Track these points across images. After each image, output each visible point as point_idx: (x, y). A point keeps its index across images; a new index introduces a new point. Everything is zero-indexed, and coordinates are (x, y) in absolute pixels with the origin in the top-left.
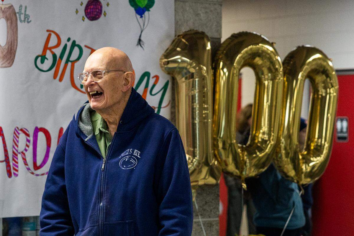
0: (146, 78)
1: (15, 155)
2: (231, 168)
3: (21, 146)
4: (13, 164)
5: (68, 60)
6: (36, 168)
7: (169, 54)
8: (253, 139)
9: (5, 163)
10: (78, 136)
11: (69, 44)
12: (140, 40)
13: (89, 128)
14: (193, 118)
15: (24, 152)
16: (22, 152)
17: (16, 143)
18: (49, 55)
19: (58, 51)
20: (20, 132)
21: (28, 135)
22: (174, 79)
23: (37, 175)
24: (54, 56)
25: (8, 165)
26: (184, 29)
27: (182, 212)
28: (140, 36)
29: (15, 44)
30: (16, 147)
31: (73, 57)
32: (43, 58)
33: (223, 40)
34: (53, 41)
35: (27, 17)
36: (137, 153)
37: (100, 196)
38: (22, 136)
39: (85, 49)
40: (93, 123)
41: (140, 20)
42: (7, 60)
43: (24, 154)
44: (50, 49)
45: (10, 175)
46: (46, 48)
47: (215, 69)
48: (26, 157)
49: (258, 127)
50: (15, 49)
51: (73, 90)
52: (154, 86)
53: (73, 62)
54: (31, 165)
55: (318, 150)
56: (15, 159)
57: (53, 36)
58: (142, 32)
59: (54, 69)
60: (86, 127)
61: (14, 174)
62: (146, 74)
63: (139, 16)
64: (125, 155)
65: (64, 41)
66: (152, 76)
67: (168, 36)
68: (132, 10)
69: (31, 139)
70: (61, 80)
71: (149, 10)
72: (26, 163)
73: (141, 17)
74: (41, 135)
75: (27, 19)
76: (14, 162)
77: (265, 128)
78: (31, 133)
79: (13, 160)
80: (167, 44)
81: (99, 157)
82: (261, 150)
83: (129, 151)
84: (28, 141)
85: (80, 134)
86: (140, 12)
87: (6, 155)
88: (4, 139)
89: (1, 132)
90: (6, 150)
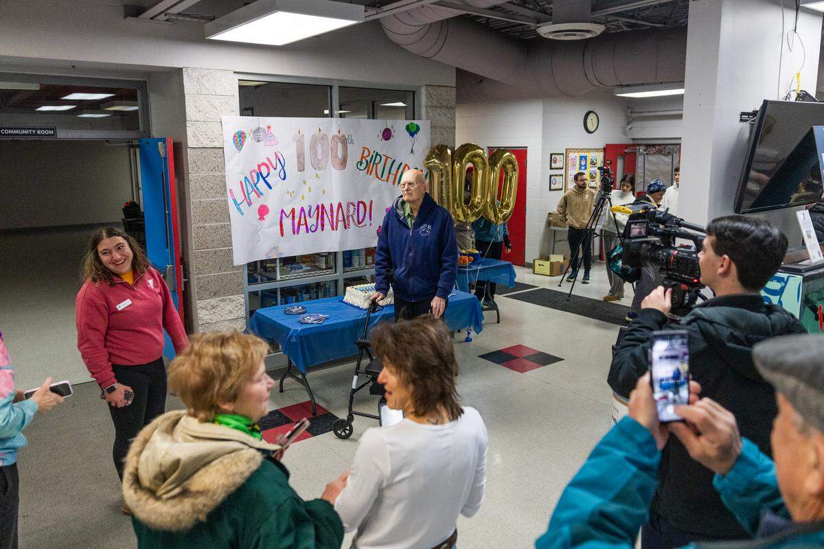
1: (348, 217)
2: (462, 218)
3: (351, 214)
5: (374, 163)
6: (359, 223)
7: (428, 158)
8: (473, 202)
9: (343, 222)
10: (396, 217)
11: (375, 154)
12: (412, 150)
13: (402, 212)
14: (442, 193)
17: (348, 211)
18: (364, 161)
19: (369, 159)
21: (355, 206)
22: (430, 172)
23: (360, 227)
24: (367, 161)
25: (345, 223)
26: (436, 144)
27: (453, 259)
28: (412, 148)
29: (347, 156)
30: (349, 213)
31: (377, 161)
32: (361, 163)
33: (456, 149)
34: (366, 153)
35: (352, 140)
36: (429, 227)
37: (410, 250)
38: (351, 207)
39: (383, 156)
40: (404, 209)
41: (412, 139)
42: (343, 165)
43: (353, 216)
44: (365, 158)
45: (346, 228)
46: (362, 157)
47: (453, 165)
49: (476, 195)
50: (346, 158)
51: (377, 179)
53: (377, 164)
54: (356, 221)
55: (507, 206)
56: (348, 219)
57: (366, 150)
58: (413, 146)
59: (367, 169)
60: (400, 212)
61: (348, 227)
63: (411, 137)
64: (423, 228)
65: (372, 153)
67: (427, 148)
68: (407, 134)
69: (356, 207)
70: (370, 174)
71: (417, 134)
72: (354, 221)
73: (413, 137)
74: (361, 205)
75: (352, 142)
76: (348, 221)
77: (479, 196)
78: (356, 204)
80: (427, 152)
81: (408, 228)
82: (477, 208)
83: (425, 225)
84: (355, 209)
85: (397, 215)
86: (412, 134)
87: (344, 218)
88: (342, 209)
89: (340, 205)
90: (343, 215)
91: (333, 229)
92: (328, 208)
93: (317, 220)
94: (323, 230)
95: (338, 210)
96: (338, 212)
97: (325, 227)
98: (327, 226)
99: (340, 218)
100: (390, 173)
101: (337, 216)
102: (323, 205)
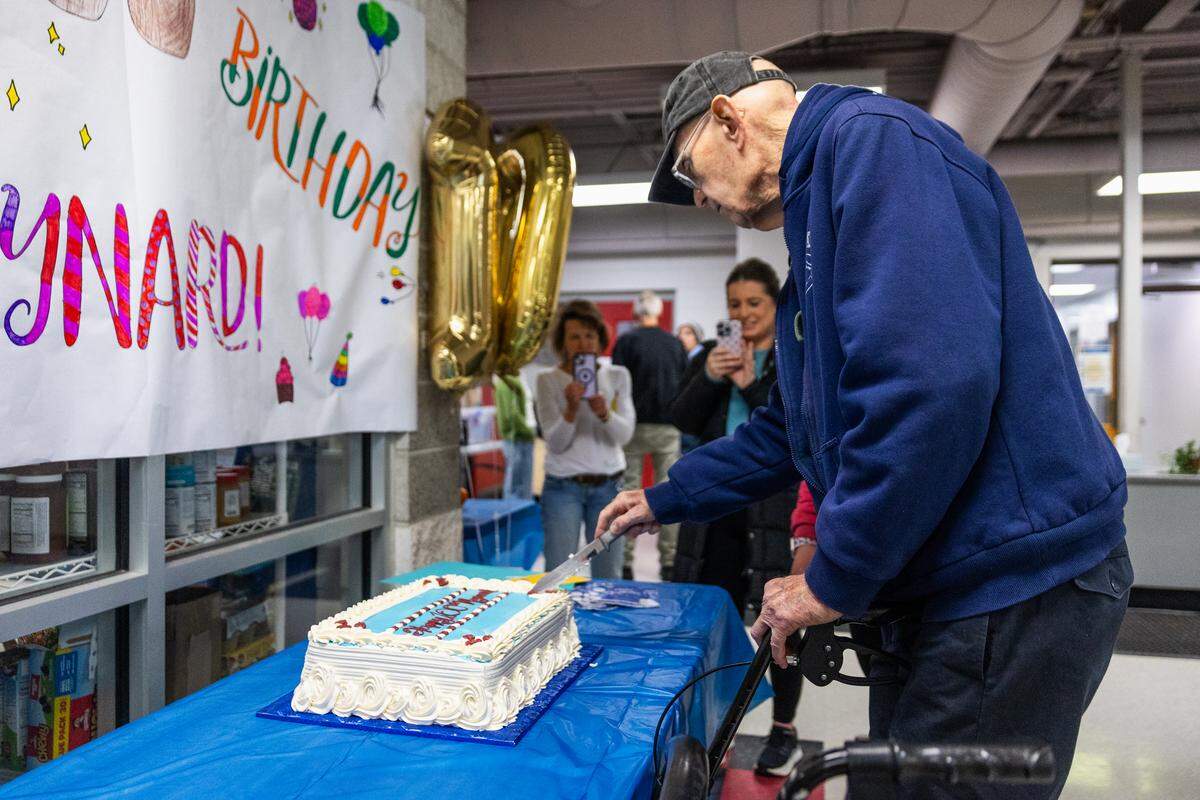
0: (388, 175)
1: (191, 292)
3: (202, 276)
4: (189, 315)
5: (269, 98)
6: (229, 331)
9: (172, 308)
11: (271, 61)
12: (376, 99)
15: (208, 287)
16: (204, 287)
17: (193, 266)
18: (241, 68)
19: (254, 67)
20: (200, 234)
21: (212, 247)
23: (228, 349)
24: (250, 75)
25: (178, 316)
28: (377, 91)
29: (192, 6)
30: (193, 272)
31: (278, 94)
32: (233, 70)
38: (203, 248)
39: (293, 84)
41: (377, 59)
42: (177, 39)
43: (207, 292)
44: (243, 56)
45: (181, 345)
46: (237, 51)
48: (212, 300)
50: (191, 17)
51: (276, 165)
52: (399, 193)
53: (277, 106)
54: (219, 324)
56: (191, 302)
57: (247, 29)
58: (379, 82)
59: (248, 105)
61: (190, 340)
62: (388, 167)
63: (373, 52)
65: (262, 54)
66: (396, 173)
68: (362, 35)
69: (218, 257)
70: (258, 135)
71: (389, 44)
72: (210, 316)
73: (378, 53)
74: (232, 253)
76: (189, 310)
78: (217, 243)
79: (188, 304)
84: (214, 261)
86: (378, 42)
87: (176, 290)
88: (170, 245)
89: (161, 225)
90: (175, 277)
91: (124, 340)
92: (102, 229)
93: (46, 283)
94: (71, 336)
95: (154, 244)
96: (152, 257)
97: (84, 323)
98: (96, 319)
99: (162, 289)
100: (311, 156)
101: (149, 277)
102: (76, 204)
